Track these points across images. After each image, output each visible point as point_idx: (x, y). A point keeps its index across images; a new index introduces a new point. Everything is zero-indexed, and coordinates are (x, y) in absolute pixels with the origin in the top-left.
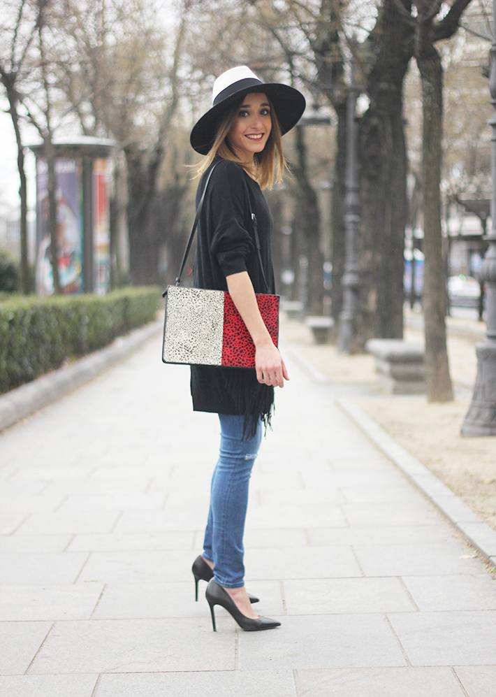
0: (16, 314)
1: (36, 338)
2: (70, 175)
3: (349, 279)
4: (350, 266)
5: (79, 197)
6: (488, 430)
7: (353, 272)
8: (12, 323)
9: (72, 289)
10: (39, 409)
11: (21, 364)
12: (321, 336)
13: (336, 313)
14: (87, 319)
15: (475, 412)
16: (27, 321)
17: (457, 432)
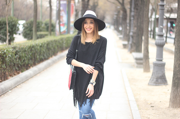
0: (42, 44)
1: (48, 49)
2: (65, 4)
3: (131, 34)
4: (132, 30)
5: (67, 9)
6: (155, 84)
7: (133, 32)
8: (41, 46)
9: (64, 32)
10: (46, 69)
11: (44, 56)
12: (125, 46)
13: (128, 41)
14: (65, 42)
15: (152, 79)
16: (46, 45)
17: (147, 83)
